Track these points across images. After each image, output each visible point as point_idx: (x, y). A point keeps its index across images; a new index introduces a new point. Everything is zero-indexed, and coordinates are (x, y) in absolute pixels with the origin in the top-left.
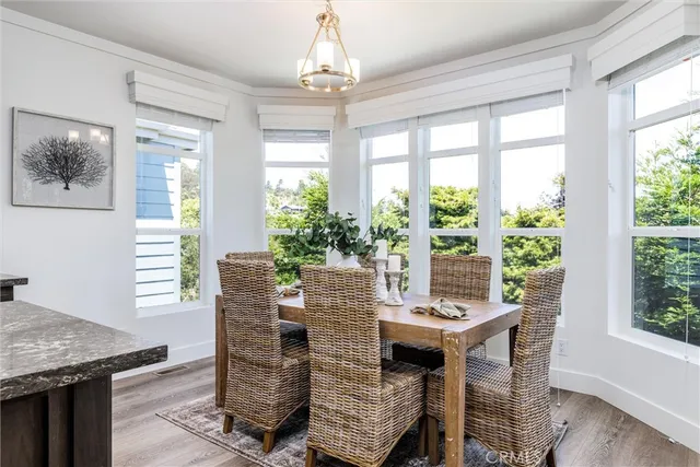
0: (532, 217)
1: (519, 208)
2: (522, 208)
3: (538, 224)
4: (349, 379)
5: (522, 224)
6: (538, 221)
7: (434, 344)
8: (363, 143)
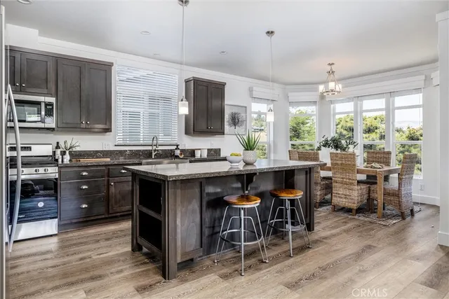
0: (418, 133)
1: (409, 128)
2: (411, 128)
3: (421, 138)
4: (347, 184)
5: (412, 138)
6: (421, 136)
7: (374, 174)
8: (332, 106)
